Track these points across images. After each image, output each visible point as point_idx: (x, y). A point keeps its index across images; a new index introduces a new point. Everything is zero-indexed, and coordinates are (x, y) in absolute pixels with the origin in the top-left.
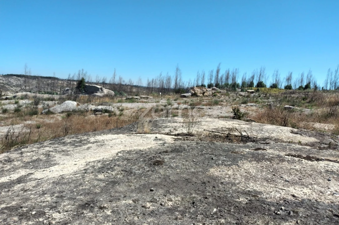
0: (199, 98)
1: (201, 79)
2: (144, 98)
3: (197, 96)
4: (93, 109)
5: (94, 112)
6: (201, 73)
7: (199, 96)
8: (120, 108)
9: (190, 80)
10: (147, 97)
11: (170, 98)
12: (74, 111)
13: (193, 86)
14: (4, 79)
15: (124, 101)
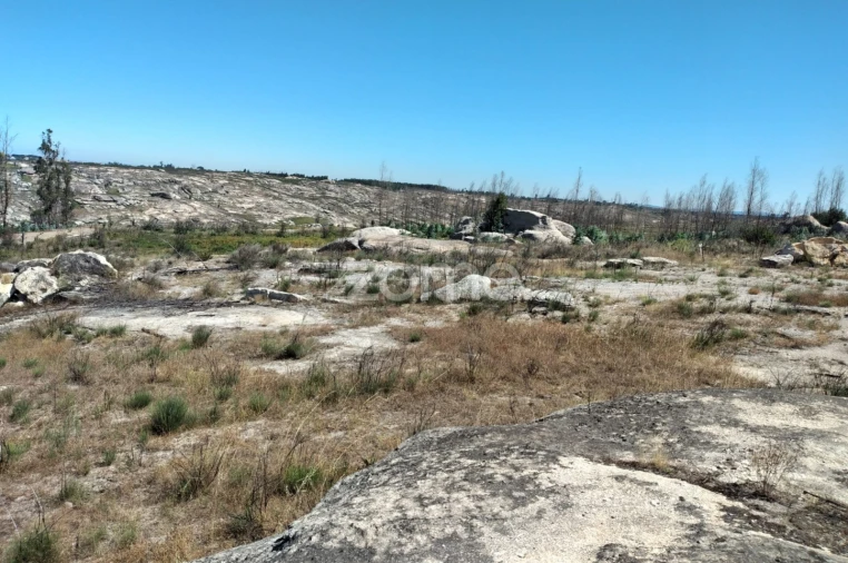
0: (816, 271)
1: (829, 193)
2: (654, 263)
3: (812, 264)
4: (527, 298)
5: (529, 307)
6: (829, 175)
7: (818, 265)
8: (592, 298)
9: (794, 196)
10: (664, 263)
11: (728, 267)
12: (486, 300)
13: (802, 214)
14: (338, 189)
15: (601, 272)
